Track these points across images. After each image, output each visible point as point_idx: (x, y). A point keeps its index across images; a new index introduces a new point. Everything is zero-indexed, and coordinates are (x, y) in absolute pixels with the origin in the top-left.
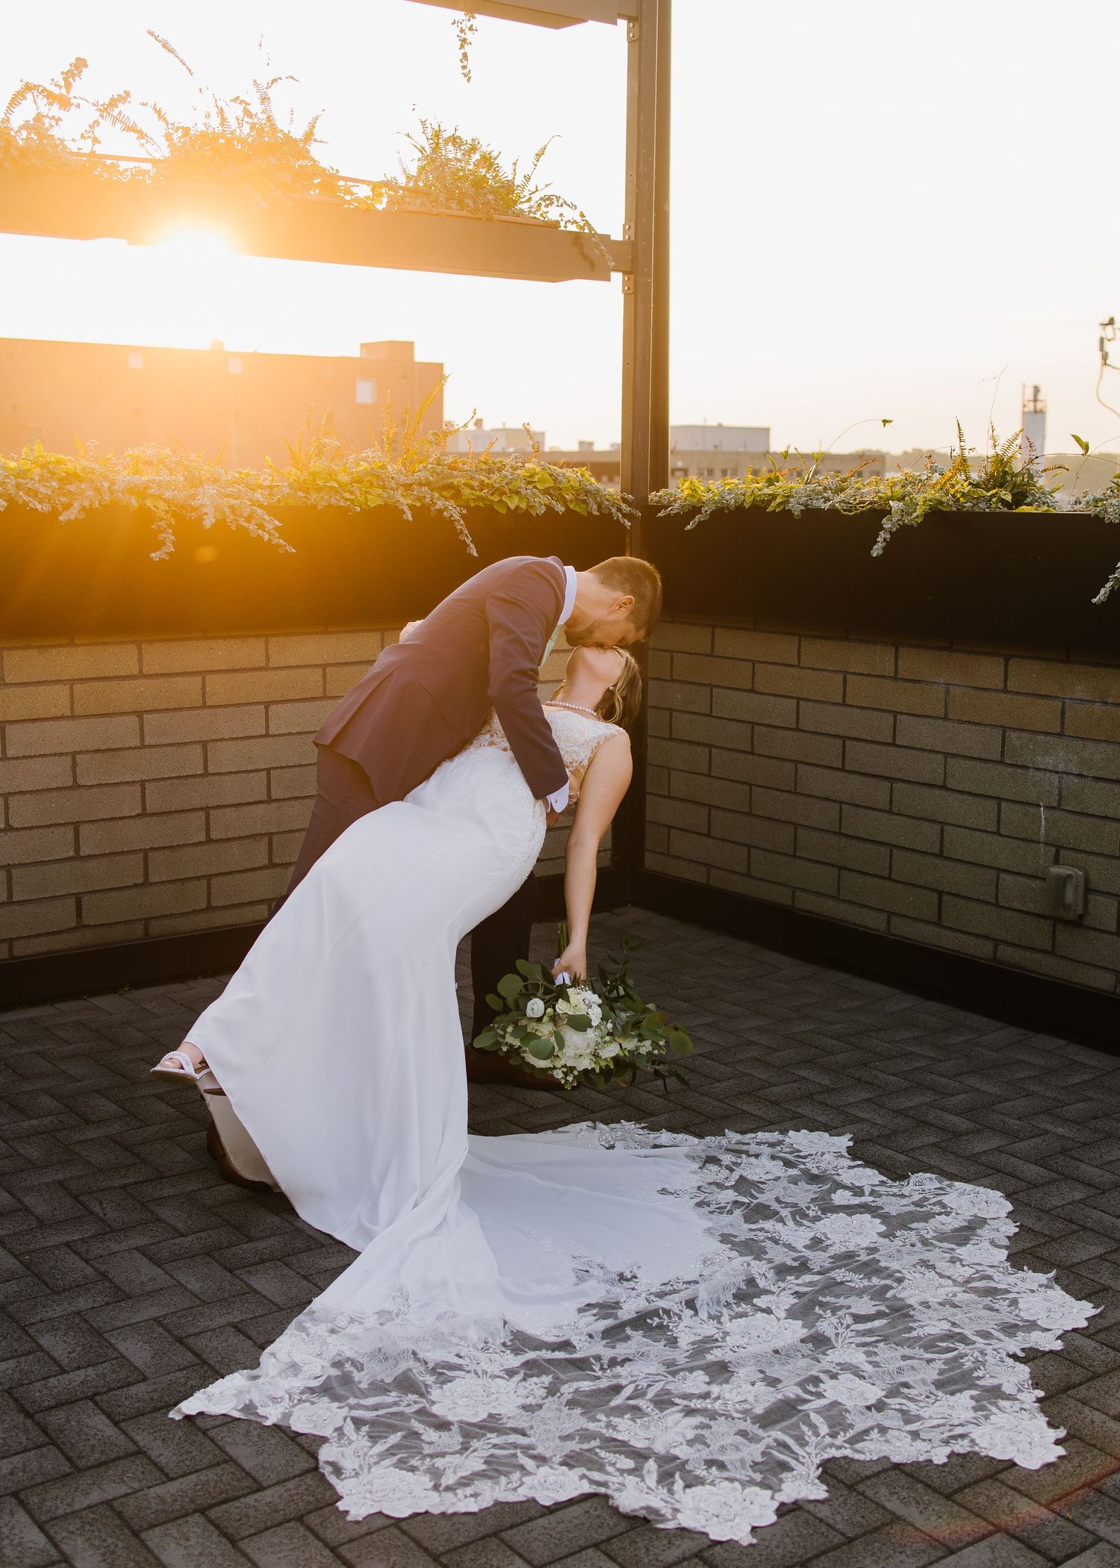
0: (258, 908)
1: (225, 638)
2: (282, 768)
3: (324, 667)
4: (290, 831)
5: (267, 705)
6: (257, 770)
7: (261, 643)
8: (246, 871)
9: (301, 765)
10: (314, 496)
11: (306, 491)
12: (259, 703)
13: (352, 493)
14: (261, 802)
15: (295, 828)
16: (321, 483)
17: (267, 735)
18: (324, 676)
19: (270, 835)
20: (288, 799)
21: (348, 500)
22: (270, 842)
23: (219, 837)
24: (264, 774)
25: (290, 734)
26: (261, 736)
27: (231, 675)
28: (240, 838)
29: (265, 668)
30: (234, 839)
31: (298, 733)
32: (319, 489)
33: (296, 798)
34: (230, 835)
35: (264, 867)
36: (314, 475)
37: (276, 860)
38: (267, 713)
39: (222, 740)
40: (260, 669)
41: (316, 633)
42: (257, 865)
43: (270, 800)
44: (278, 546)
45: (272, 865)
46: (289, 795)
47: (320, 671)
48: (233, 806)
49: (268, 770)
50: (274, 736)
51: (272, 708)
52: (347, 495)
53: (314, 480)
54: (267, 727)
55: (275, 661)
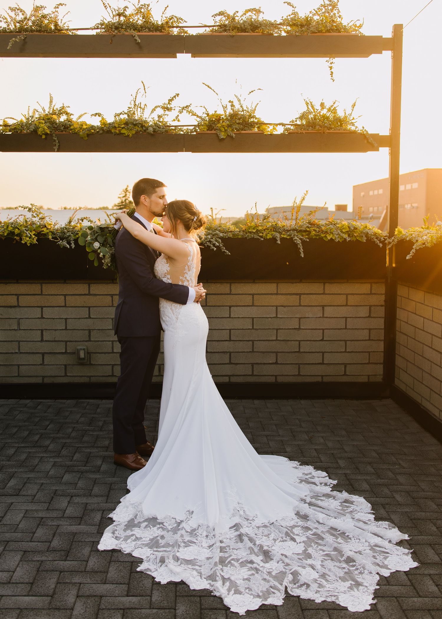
0: (225, 378)
1: (214, 283)
2: (235, 329)
3: (253, 295)
4: (238, 352)
5: (230, 307)
6: (226, 329)
7: (228, 285)
8: (221, 364)
9: (242, 329)
12: (227, 306)
14: (226, 341)
15: (240, 351)
17: (230, 317)
19: (230, 353)
20: (238, 341)
21: (260, 236)
22: (230, 355)
23: (211, 351)
24: (228, 331)
25: (239, 318)
26: (228, 318)
27: (216, 296)
28: (218, 352)
29: (230, 294)
30: (216, 352)
31: (242, 318)
33: (241, 341)
34: (215, 351)
35: (228, 364)
37: (232, 362)
38: (230, 309)
39: (213, 318)
40: (228, 294)
41: (250, 283)
42: (225, 363)
43: (230, 340)
44: (224, 252)
45: (230, 363)
46: (238, 339)
47: (251, 296)
48: (216, 341)
49: (230, 330)
50: (232, 318)
51: (232, 308)
52: (260, 234)
54: (230, 315)
55: (233, 292)
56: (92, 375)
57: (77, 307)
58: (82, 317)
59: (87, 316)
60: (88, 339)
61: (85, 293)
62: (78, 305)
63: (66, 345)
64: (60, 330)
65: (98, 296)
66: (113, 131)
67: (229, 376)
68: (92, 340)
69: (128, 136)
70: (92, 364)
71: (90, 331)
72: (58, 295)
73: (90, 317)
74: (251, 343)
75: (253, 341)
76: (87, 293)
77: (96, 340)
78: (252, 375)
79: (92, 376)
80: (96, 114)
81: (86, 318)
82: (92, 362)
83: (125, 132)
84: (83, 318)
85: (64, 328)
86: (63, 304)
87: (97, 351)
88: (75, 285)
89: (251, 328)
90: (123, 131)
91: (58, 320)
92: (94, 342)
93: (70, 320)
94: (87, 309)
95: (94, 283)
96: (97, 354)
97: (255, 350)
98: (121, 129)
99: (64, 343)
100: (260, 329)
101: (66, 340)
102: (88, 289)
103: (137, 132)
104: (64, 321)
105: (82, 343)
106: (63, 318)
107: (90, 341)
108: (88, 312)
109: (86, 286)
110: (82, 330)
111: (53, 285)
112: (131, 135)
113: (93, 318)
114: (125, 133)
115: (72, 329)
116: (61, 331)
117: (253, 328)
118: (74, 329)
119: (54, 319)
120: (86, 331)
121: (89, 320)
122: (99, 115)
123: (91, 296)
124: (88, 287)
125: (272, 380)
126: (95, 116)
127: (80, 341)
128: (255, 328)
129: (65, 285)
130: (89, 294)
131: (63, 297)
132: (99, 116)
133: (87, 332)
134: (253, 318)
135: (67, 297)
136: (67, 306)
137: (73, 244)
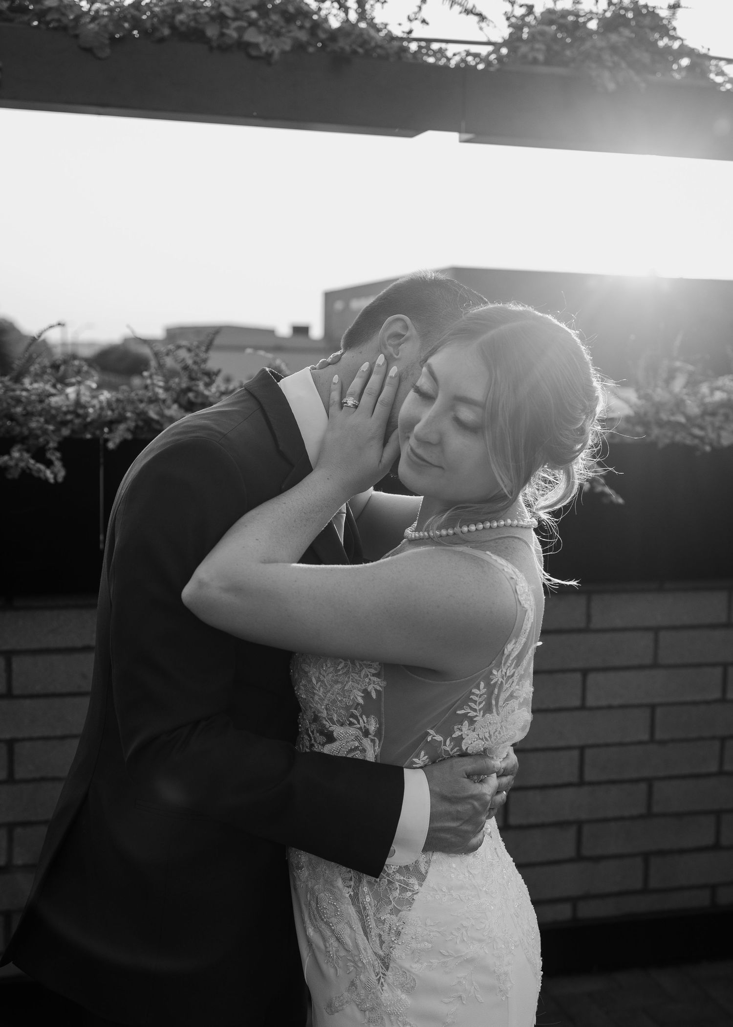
2: (598, 746)
3: (656, 630)
5: (585, 672)
7: (582, 600)
9: (621, 744)
10: (656, 431)
11: (646, 425)
12: (574, 670)
13: (702, 428)
14: (570, 785)
16: (664, 416)
17: (583, 707)
18: (656, 641)
19: (580, 824)
20: (605, 782)
21: (695, 437)
22: (579, 833)
24: (576, 754)
25: (610, 707)
26: (576, 708)
29: (586, 630)
31: (622, 707)
32: (661, 424)
33: (613, 782)
34: (532, 820)
35: (570, 860)
36: (659, 407)
37: (586, 852)
38: (584, 681)
40: (579, 631)
41: (649, 591)
43: (581, 783)
44: (603, 494)
45: (579, 858)
47: (651, 635)
49: (582, 749)
50: (591, 708)
51: (592, 678)
52: (697, 432)
53: (657, 413)
54: (584, 698)
55: (596, 623)
62: (59, 689)
63: (11, 839)
66: (212, 32)
67: (574, 901)
69: (269, 55)
74: (643, 787)
75: (650, 781)
78: (645, 890)
83: (260, 39)
88: (48, 613)
89: (645, 737)
90: (251, 36)
93: (28, 744)
97: (656, 809)
98: (245, 24)
100: (673, 741)
101: (11, 819)
103: (299, 47)
112: (276, 56)
114: (256, 46)
115: (34, 780)
117: (652, 740)
118: (43, 779)
125: (700, 900)
128: (658, 736)
129: (9, 614)
134: (653, 707)
135: (16, 662)
136: (16, 691)
137: (58, 464)
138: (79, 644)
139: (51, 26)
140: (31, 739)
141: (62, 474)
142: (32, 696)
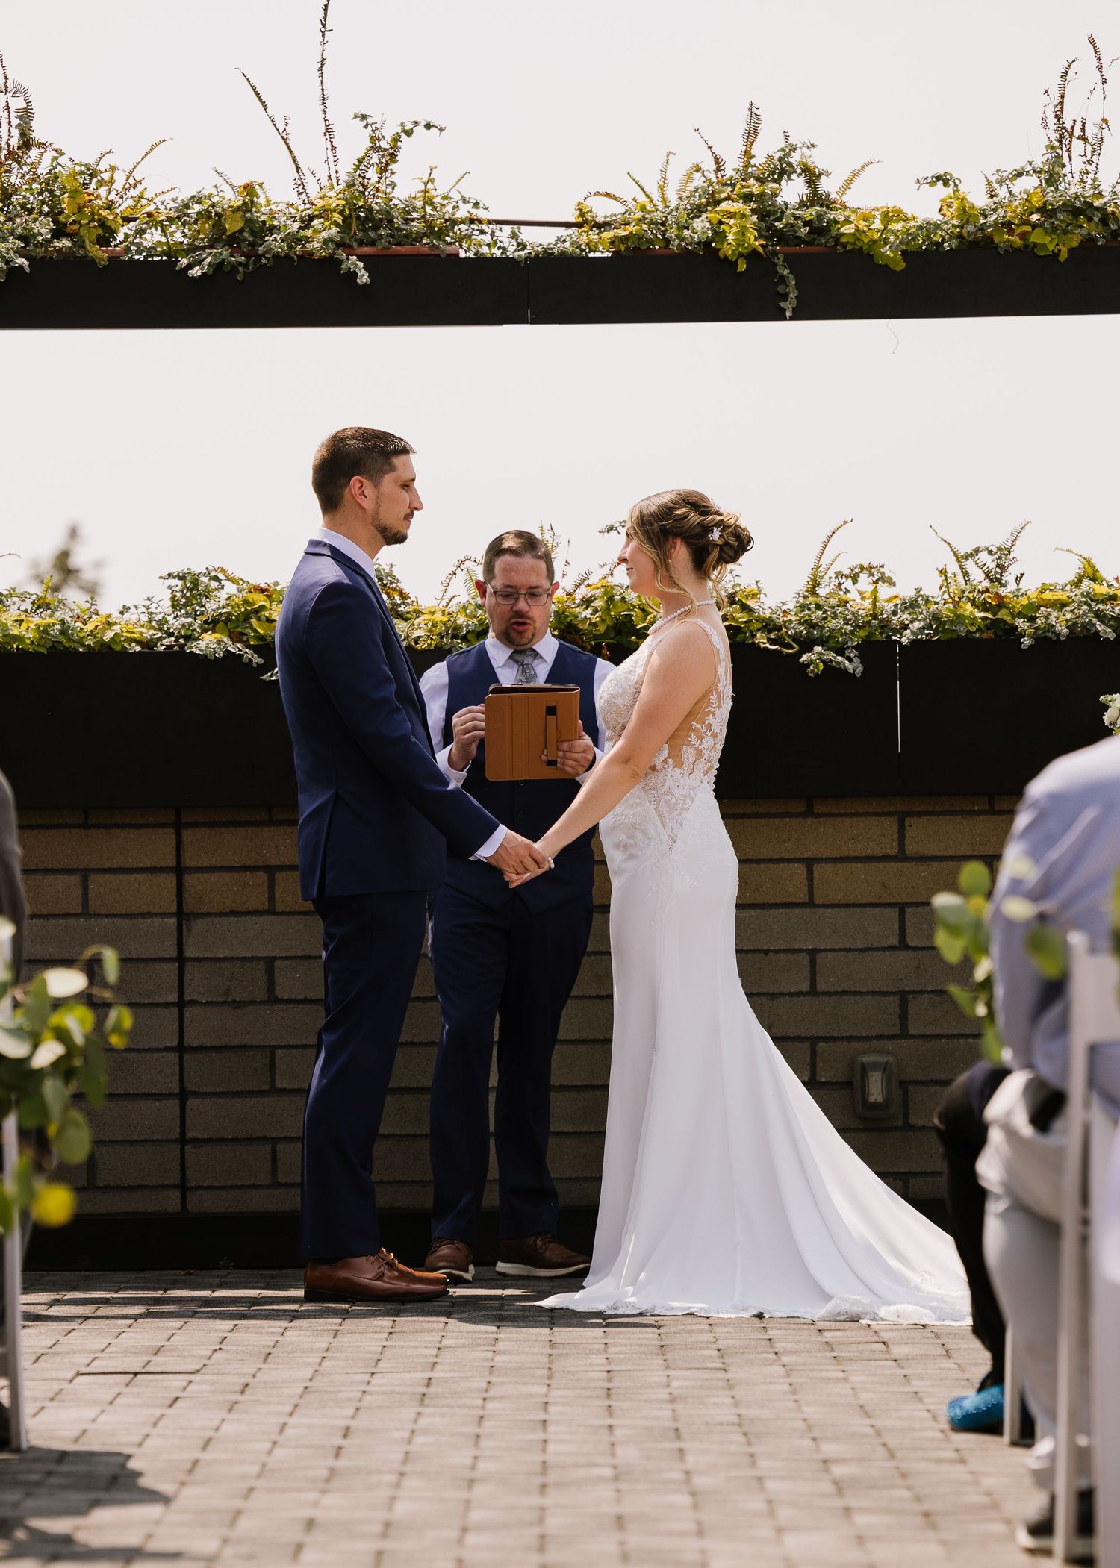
56: (916, 1169)
57: (854, 905)
58: (876, 945)
59: (895, 941)
60: (896, 1030)
61: (886, 851)
62: (860, 899)
63: (814, 1054)
64: (791, 994)
65: (935, 864)
66: (999, 239)
68: (912, 1032)
69: (1056, 254)
70: (913, 1128)
71: (903, 996)
72: (782, 860)
73: (904, 945)
76: (894, 852)
77: (929, 1031)
79: (916, 1174)
80: (938, 178)
81: (892, 948)
82: (914, 1120)
83: (1046, 239)
84: (877, 949)
85: (805, 987)
86: (802, 896)
87: (935, 1077)
88: (848, 820)
90: (1038, 237)
91: (781, 956)
92: (919, 1042)
93: (830, 955)
94: (894, 913)
95: (919, 814)
96: (933, 1089)
98: (1030, 228)
99: (807, 1045)
101: (813, 1032)
102: (896, 836)
103: (1088, 242)
104: (805, 960)
105: (875, 1043)
106: (801, 950)
107: (904, 1034)
108: (896, 926)
109: (890, 825)
110: (873, 993)
111: (764, 821)
112: (1064, 254)
113: (916, 948)
114: (1043, 246)
115: (836, 993)
116: (795, 999)
118: (844, 993)
119: (766, 952)
120: (891, 999)
121: (902, 955)
122: (942, 179)
123: (907, 864)
124: (896, 827)
126: (932, 184)
127: (868, 1038)
129: (809, 821)
130: (902, 857)
131: (801, 870)
132: (946, 183)
133: (893, 1002)
135: (817, 870)
136: (817, 901)
137: (857, 661)
138: (878, 852)
139: (848, 248)
140: (833, 950)
141: (860, 669)
142: (832, 906)
